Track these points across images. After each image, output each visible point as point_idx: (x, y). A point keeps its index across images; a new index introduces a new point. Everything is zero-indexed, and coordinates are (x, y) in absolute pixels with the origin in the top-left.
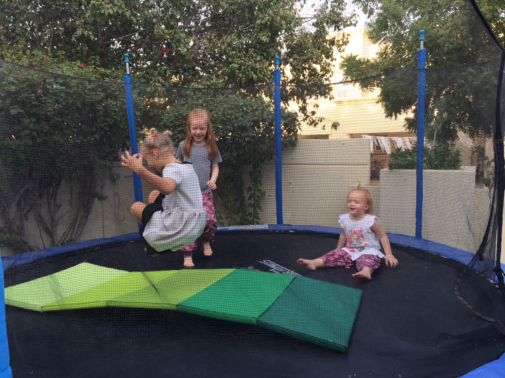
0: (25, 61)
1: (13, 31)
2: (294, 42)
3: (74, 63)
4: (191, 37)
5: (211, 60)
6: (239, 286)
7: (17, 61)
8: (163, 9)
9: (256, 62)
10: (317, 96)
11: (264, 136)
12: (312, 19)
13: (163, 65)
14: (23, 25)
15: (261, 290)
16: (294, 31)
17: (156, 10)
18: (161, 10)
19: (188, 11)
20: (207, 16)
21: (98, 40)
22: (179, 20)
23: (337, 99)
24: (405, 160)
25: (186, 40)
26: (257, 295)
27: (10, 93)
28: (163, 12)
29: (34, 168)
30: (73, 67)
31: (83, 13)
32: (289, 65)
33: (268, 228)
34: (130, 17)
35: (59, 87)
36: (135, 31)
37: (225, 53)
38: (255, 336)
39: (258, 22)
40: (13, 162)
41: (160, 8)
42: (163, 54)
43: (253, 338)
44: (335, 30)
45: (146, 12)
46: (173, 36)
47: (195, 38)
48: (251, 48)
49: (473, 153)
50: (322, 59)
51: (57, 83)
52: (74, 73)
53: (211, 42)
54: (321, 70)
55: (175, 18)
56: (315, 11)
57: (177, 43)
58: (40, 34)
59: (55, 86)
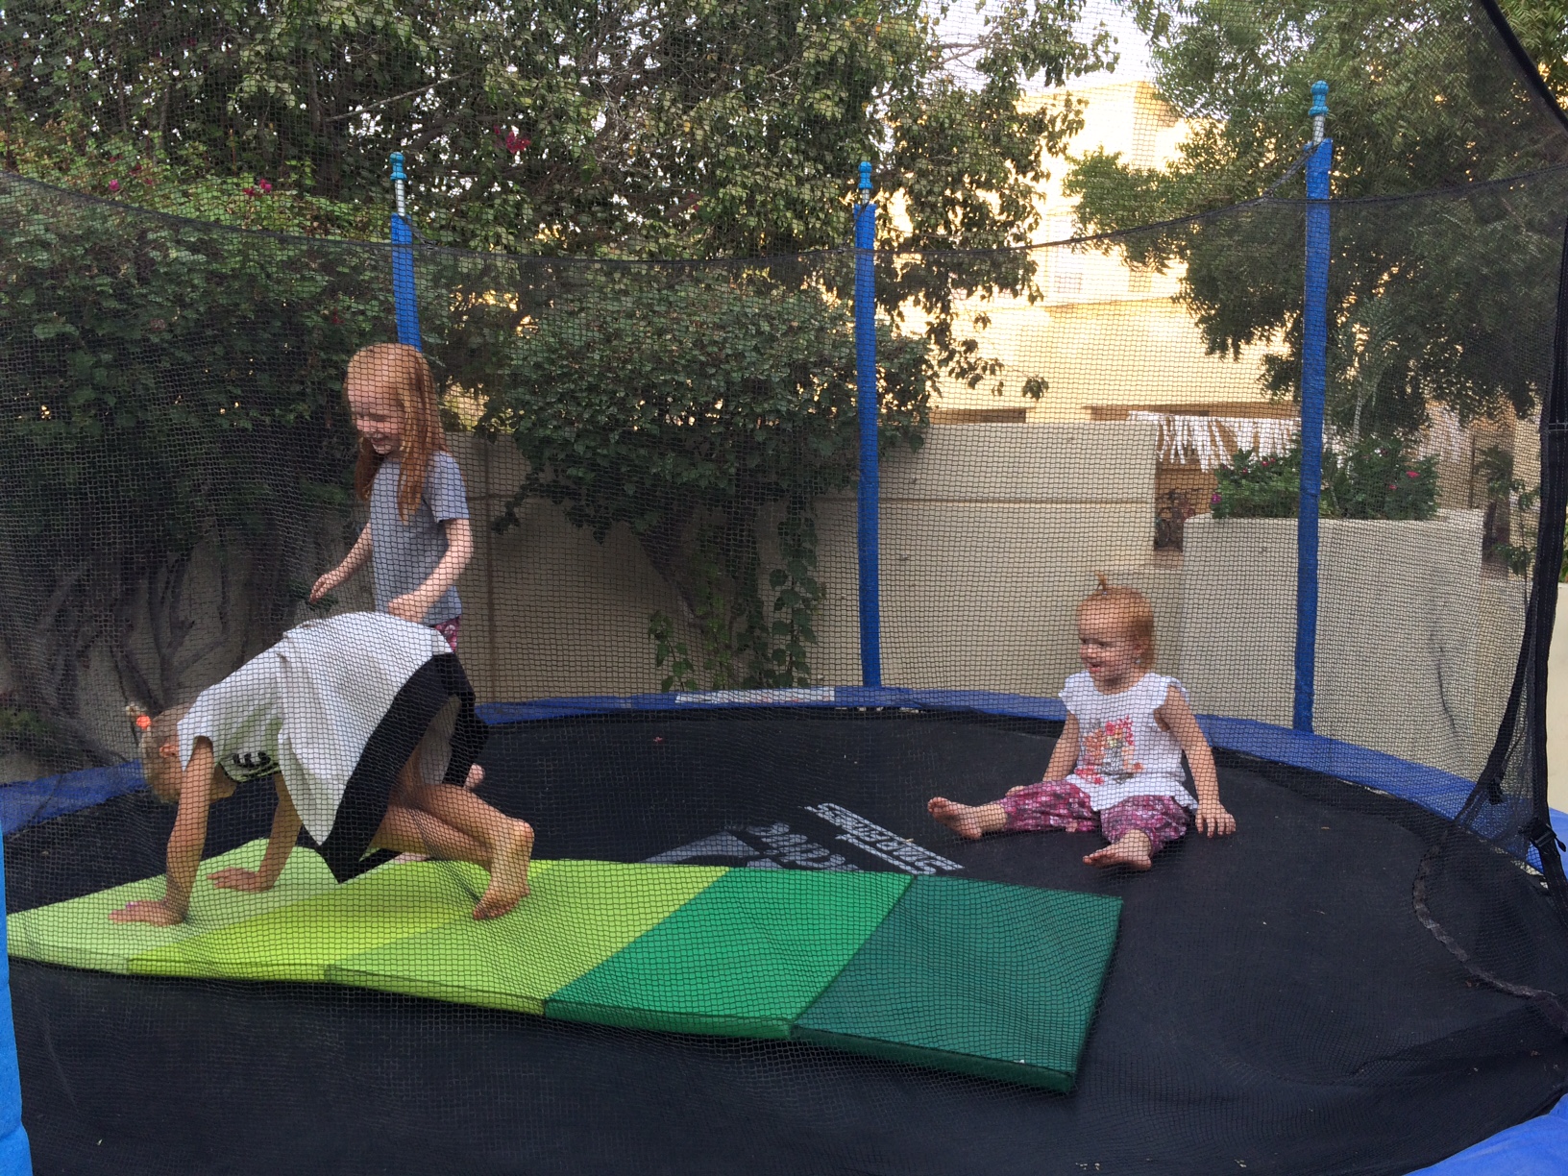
0: (81, 173)
1: (46, 80)
2: (919, 122)
3: (235, 180)
4: (600, 101)
5: (660, 173)
6: (736, 895)
7: (56, 173)
8: (512, 12)
9: (800, 181)
10: (989, 290)
11: (824, 412)
12: (975, 47)
13: (512, 191)
14: (76, 62)
15: (804, 906)
16: (920, 85)
17: (489, 17)
18: (505, 17)
19: (590, 22)
20: (649, 37)
21: (307, 110)
22: (563, 50)
23: (1052, 298)
24: (1262, 490)
25: (583, 110)
26: (789, 922)
27: (32, 276)
28: (511, 22)
29: (98, 519)
30: (230, 195)
31: (263, 26)
32: (902, 190)
33: (832, 699)
34: (409, 40)
35: (185, 255)
36: (424, 85)
37: (705, 151)
38: (786, 1051)
39: (809, 55)
40: (34, 500)
41: (503, 10)
42: (511, 158)
43: (781, 1057)
44: (1047, 84)
45: (460, 25)
46: (543, 98)
47: (613, 105)
48: (784, 137)
49: (1475, 469)
50: (1006, 175)
51: (178, 242)
52: (233, 213)
53: (660, 119)
54: (1002, 206)
55: (550, 42)
56: (987, 22)
57: (556, 122)
58: (129, 88)
59: (173, 254)
